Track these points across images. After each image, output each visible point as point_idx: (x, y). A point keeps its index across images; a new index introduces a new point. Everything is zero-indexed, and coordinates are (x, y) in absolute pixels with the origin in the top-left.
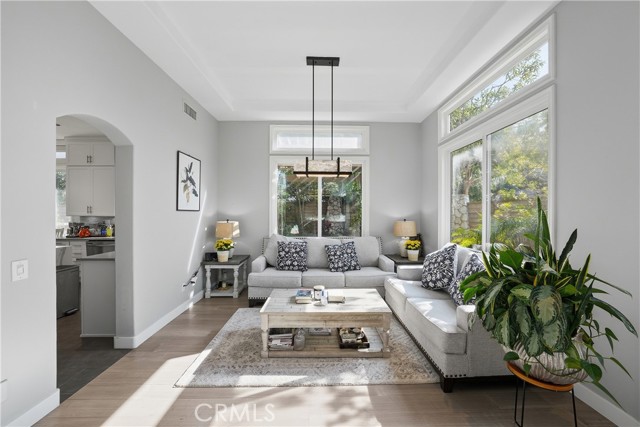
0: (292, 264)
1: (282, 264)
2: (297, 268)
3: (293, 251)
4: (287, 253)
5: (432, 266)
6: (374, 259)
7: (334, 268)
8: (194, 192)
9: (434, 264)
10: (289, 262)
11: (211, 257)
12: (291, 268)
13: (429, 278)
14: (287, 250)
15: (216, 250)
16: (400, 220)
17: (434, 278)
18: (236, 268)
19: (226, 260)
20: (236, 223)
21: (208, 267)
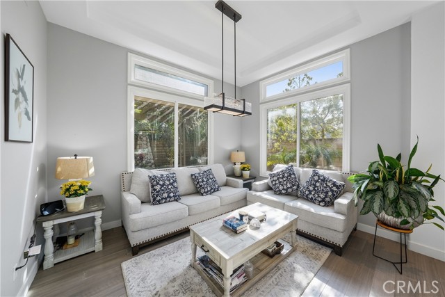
0: (169, 197)
1: (158, 198)
2: (173, 199)
3: (168, 183)
4: (162, 186)
5: (281, 180)
6: (225, 180)
7: (205, 192)
8: (27, 113)
9: (282, 178)
10: (165, 195)
11: (52, 207)
12: (167, 200)
13: (281, 188)
14: (161, 183)
15: (62, 197)
16: (234, 150)
17: (285, 187)
18: (98, 214)
19: (81, 207)
20: (91, 160)
21: (48, 225)
